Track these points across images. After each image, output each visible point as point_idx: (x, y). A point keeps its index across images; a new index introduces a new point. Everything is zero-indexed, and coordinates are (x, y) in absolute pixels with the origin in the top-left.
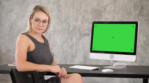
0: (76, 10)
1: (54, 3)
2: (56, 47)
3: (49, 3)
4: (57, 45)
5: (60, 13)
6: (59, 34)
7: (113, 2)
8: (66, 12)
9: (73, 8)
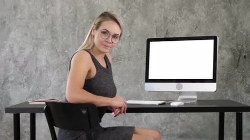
0: (78, 37)
1: (47, 28)
2: (50, 88)
3: (39, 28)
4: (52, 86)
5: (55, 40)
6: (54, 70)
7: (129, 25)
8: (64, 40)
9: (73, 34)
